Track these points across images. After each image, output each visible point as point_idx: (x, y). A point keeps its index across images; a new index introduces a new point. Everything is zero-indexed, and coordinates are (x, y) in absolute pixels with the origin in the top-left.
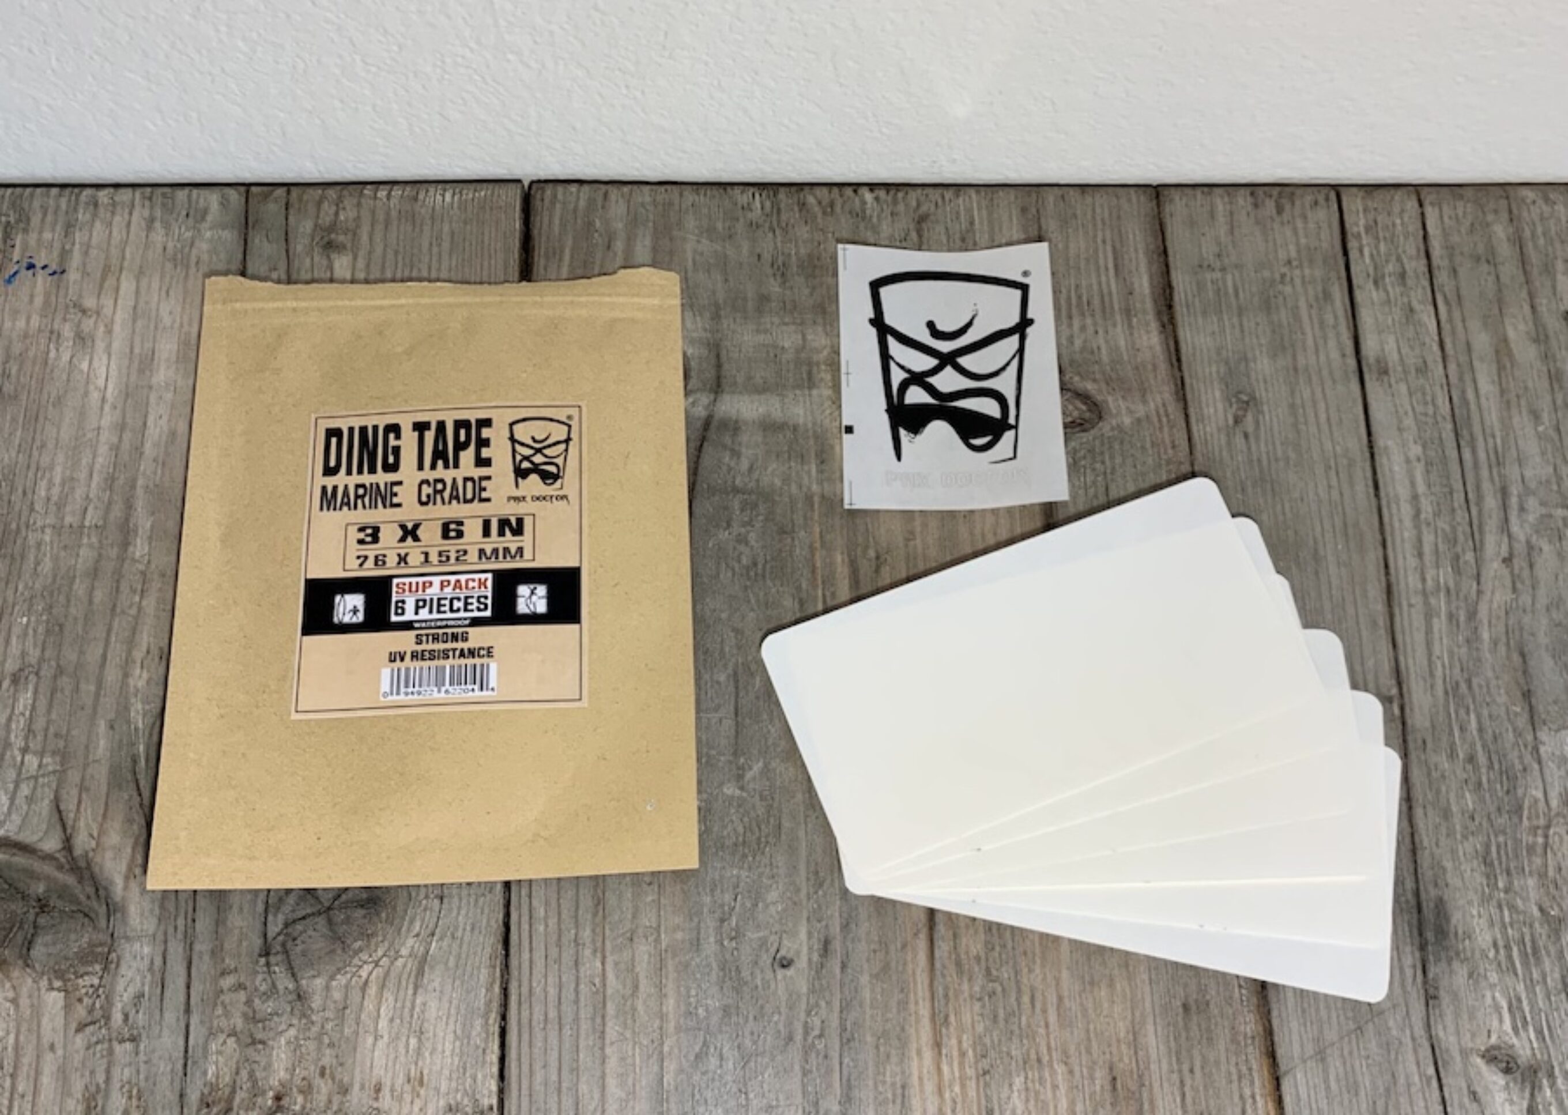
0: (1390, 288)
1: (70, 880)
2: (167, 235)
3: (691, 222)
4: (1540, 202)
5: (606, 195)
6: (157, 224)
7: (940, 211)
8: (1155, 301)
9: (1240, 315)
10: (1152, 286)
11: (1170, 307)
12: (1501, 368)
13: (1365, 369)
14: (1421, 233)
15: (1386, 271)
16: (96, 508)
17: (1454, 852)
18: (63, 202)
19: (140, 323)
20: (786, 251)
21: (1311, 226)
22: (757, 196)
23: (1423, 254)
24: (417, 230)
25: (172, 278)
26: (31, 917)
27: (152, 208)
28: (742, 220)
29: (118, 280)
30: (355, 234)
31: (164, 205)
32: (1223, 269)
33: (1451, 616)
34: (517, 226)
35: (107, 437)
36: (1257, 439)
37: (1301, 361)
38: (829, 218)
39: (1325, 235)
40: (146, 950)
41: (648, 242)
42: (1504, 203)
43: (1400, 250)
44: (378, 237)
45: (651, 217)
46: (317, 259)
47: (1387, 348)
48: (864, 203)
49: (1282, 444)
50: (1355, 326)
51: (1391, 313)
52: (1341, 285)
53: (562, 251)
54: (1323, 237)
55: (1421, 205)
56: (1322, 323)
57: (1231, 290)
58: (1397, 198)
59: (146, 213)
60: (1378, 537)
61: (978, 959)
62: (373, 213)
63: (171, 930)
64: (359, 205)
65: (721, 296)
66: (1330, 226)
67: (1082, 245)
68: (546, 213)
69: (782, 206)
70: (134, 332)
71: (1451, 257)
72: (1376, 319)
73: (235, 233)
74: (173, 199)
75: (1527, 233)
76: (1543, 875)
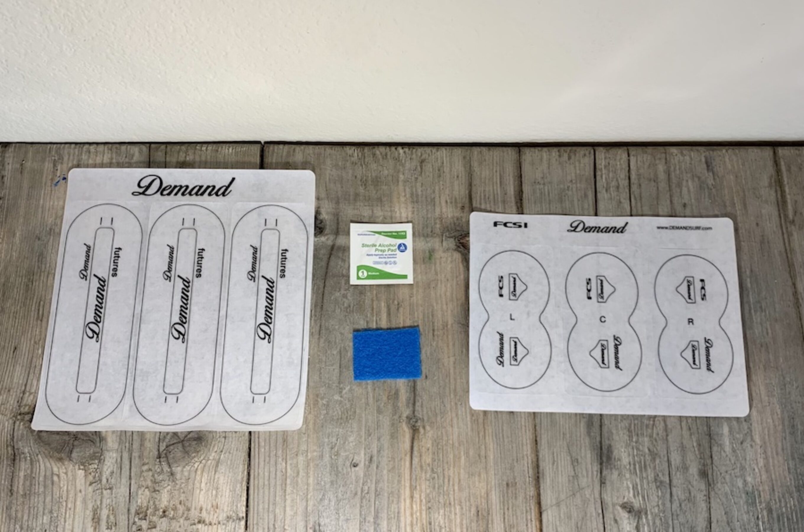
0: (612, 193)
2: (118, 165)
3: (329, 162)
4: (679, 155)
5: (294, 150)
6: (114, 161)
7: (430, 157)
8: (515, 198)
9: (550, 204)
10: (515, 191)
11: (521, 200)
14: (627, 169)
15: (611, 185)
18: (76, 150)
20: (367, 174)
21: (582, 165)
22: (356, 150)
23: (627, 178)
24: (218, 164)
26: (71, 442)
27: (112, 154)
28: (349, 161)
30: (193, 166)
31: (116, 152)
32: (544, 184)
34: (258, 163)
38: (385, 160)
39: (587, 169)
40: (115, 455)
42: (664, 155)
43: (618, 176)
45: (313, 159)
48: (399, 154)
50: (596, 209)
51: (612, 203)
52: (592, 191)
55: (629, 156)
56: (583, 208)
57: (547, 193)
58: (619, 153)
59: (109, 156)
61: (429, 465)
62: (201, 157)
63: (124, 448)
64: (194, 153)
65: (340, 194)
66: (590, 165)
67: (488, 173)
68: (270, 158)
69: (366, 155)
71: (639, 179)
72: (605, 205)
73: (145, 165)
74: (120, 149)
75: (672, 168)
76: (651, 437)
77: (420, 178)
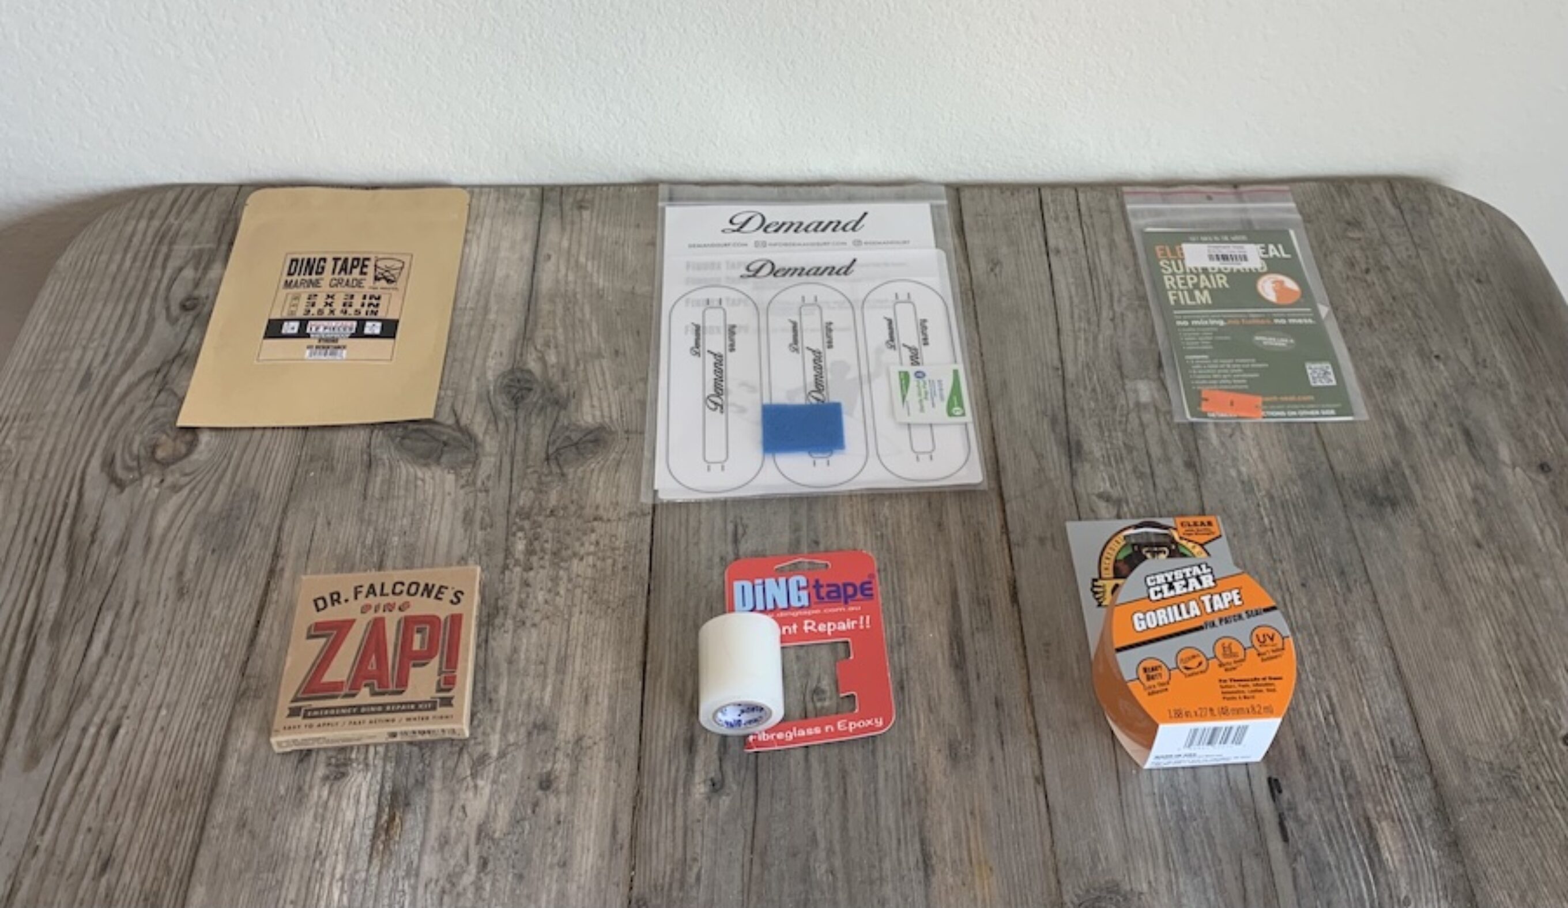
0: (1061, 221)
1: (458, 434)
2: (505, 203)
6: (501, 200)
9: (994, 232)
12: (1111, 251)
13: (1050, 251)
14: (1076, 202)
15: (1060, 216)
17: (1085, 424)
21: (1026, 201)
25: (508, 219)
26: (441, 448)
27: (498, 194)
30: (592, 203)
31: (504, 193)
32: (987, 216)
33: (1086, 340)
36: (1001, 276)
37: (1021, 249)
40: (493, 459)
43: (1066, 208)
46: (574, 212)
47: (1060, 243)
49: (1012, 278)
50: (1045, 234)
51: (1062, 231)
54: (1032, 204)
56: (1030, 235)
57: (990, 223)
58: (1065, 189)
59: (496, 196)
60: (1054, 312)
66: (1035, 201)
72: (1055, 232)
73: (537, 203)
74: (508, 191)
76: (1125, 431)
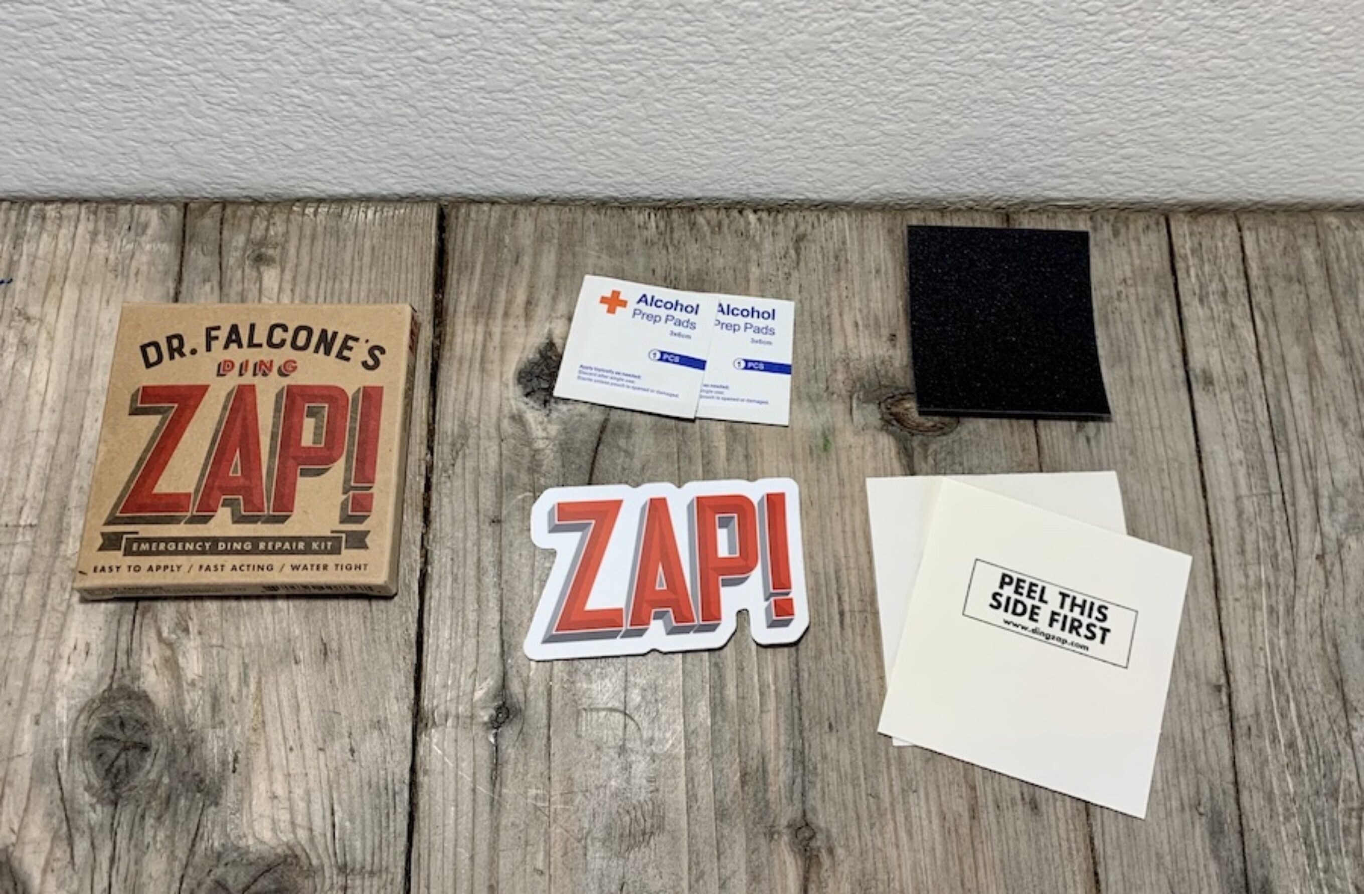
0: (1213, 305)
2: (109, 247)
3: (592, 239)
4: (1343, 228)
5: (515, 213)
6: (101, 237)
7: (816, 231)
12: (1311, 379)
13: (1192, 379)
14: (1240, 255)
16: (32, 508)
17: (1277, 834)
18: (13, 215)
19: (81, 330)
20: (678, 266)
22: (652, 215)
23: (1242, 274)
24: (341, 244)
25: (113, 287)
27: (96, 222)
28: (638, 238)
29: (62, 289)
30: (283, 248)
31: (108, 219)
33: (1271, 610)
34: (433, 241)
35: (46, 438)
36: (1098, 442)
37: (1136, 372)
38: (717, 237)
39: (1155, 256)
41: (553, 257)
42: (1312, 228)
43: (1222, 271)
44: (305, 251)
45: (556, 235)
46: (247, 271)
47: (1212, 360)
48: (748, 224)
49: (1120, 448)
50: (1184, 341)
51: (1215, 327)
52: (1171, 301)
53: (473, 267)
54: (1154, 258)
55: (1240, 229)
56: (1155, 338)
58: (1219, 223)
59: (91, 226)
60: (1206, 535)
62: (301, 229)
64: (288, 220)
66: (1160, 248)
68: (460, 231)
69: (675, 225)
70: (74, 338)
72: (1202, 332)
73: (173, 247)
74: (116, 212)
75: (1333, 255)
77: (795, 274)
